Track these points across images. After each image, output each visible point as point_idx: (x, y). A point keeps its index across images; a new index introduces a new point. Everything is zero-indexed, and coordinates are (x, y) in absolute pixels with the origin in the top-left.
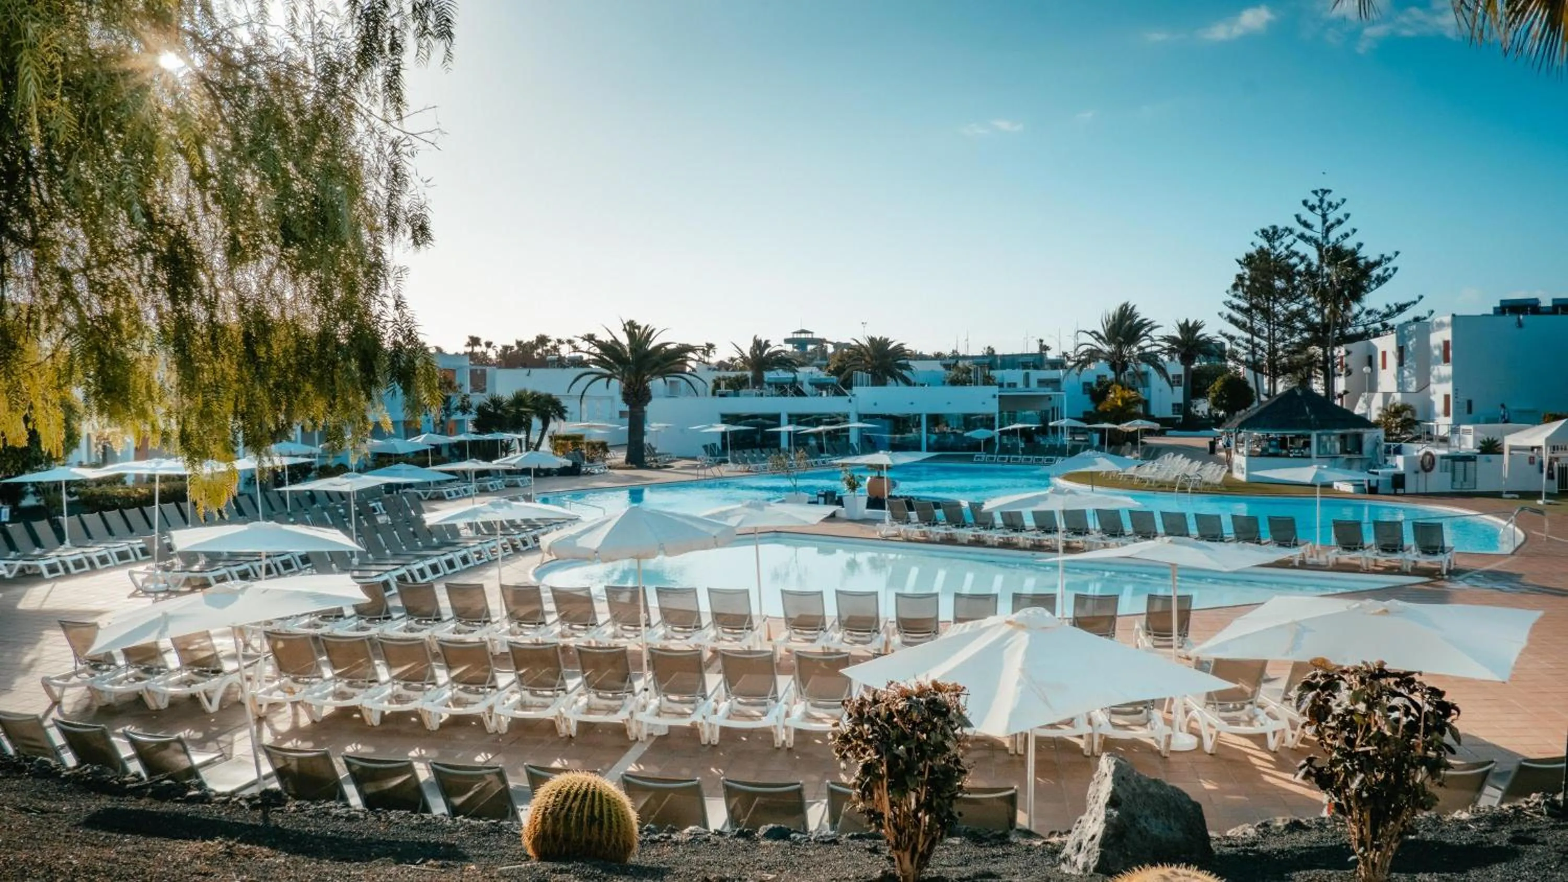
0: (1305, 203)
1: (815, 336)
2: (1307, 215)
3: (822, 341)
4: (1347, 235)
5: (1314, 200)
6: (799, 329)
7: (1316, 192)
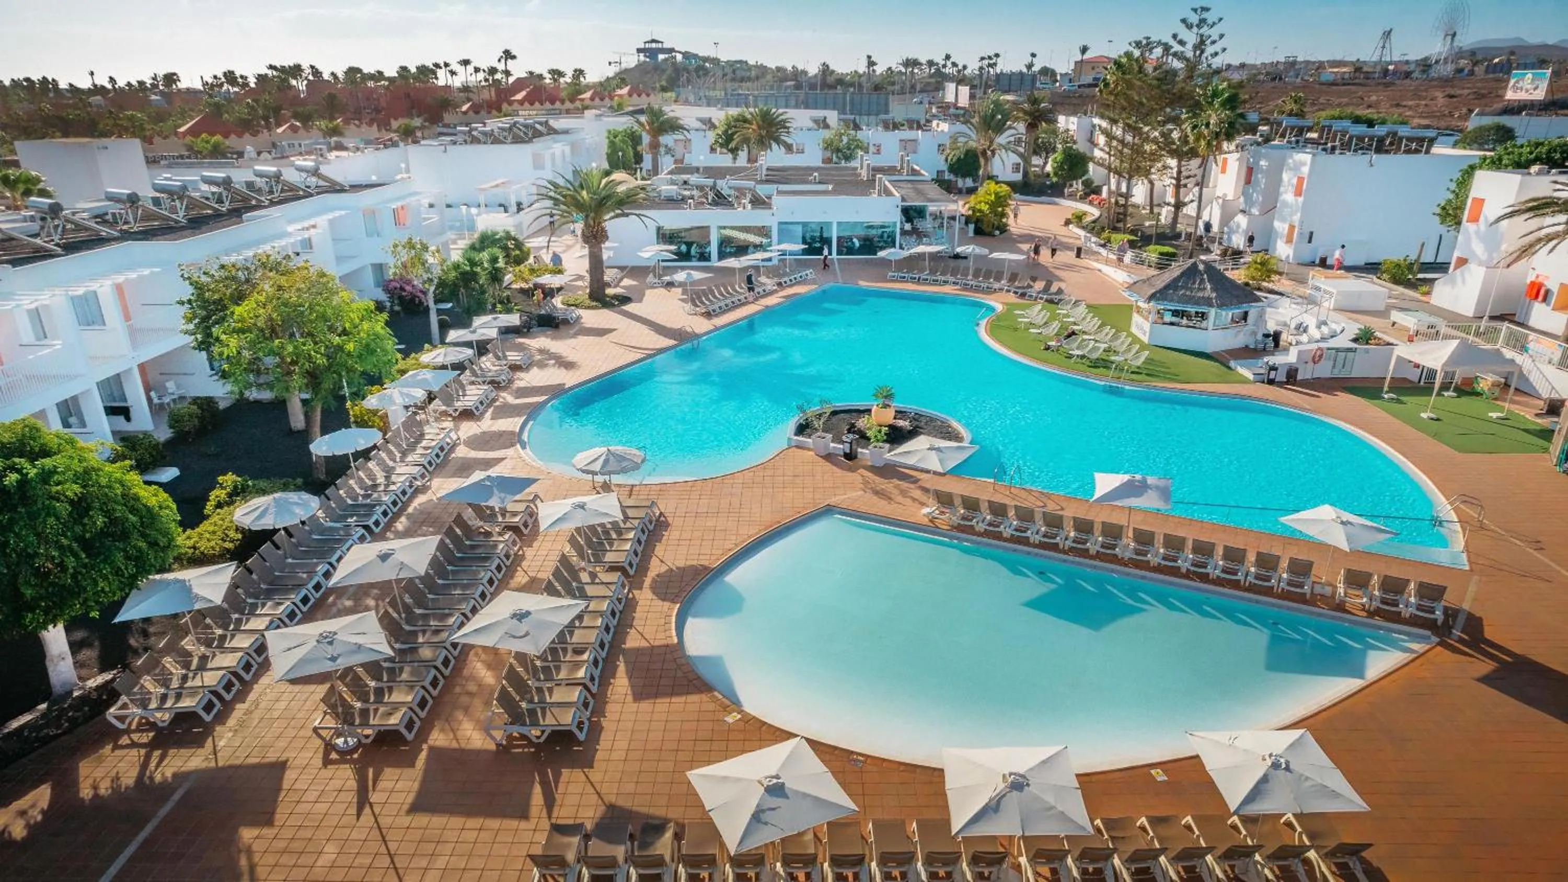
0: (1184, 21)
1: (665, 46)
2: (1184, 34)
3: (671, 50)
4: (1216, 54)
5: (1194, 19)
6: (649, 39)
7: (1195, 10)
